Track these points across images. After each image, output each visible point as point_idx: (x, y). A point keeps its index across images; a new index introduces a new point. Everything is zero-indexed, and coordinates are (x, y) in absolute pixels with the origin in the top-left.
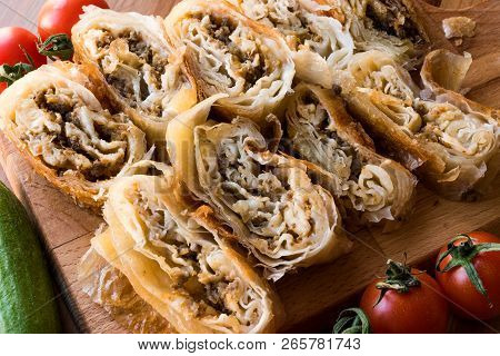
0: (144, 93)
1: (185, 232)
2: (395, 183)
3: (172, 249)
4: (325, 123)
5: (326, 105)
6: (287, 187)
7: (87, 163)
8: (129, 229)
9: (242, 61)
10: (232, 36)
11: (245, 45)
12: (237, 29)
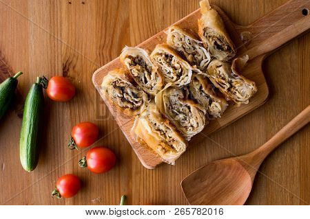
0: (146, 82)
1: (162, 127)
2: (221, 106)
3: (158, 132)
4: (201, 87)
5: (201, 82)
6: (190, 111)
7: (132, 106)
8: (146, 128)
9: (176, 69)
10: (172, 62)
11: (177, 65)
12: (173, 59)
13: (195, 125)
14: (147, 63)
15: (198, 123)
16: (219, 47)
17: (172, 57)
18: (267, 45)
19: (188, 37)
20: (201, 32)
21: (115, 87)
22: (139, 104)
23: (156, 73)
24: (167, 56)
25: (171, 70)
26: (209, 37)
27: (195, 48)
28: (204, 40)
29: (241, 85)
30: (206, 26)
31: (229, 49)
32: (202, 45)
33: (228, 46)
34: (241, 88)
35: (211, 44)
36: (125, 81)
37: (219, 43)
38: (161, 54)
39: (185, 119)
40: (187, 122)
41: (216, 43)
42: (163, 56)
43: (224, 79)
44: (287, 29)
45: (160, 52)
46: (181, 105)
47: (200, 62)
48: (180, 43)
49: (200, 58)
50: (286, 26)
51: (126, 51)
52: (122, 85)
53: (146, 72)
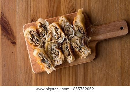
0: (44, 36)
6: (59, 54)
7: (35, 44)
9: (58, 35)
10: (58, 31)
11: (59, 33)
12: (59, 30)
13: (59, 61)
14: (47, 28)
15: (60, 60)
16: (80, 31)
17: (58, 29)
18: (101, 37)
19: (68, 23)
20: (74, 22)
21: (30, 33)
22: (38, 44)
23: (49, 34)
24: (56, 28)
25: (56, 34)
26: (77, 26)
27: (69, 28)
28: (74, 26)
29: (85, 49)
30: (77, 20)
31: (84, 33)
32: (73, 28)
33: (84, 32)
34: (84, 51)
35: (77, 29)
36: (35, 33)
37: (80, 29)
38: (54, 26)
39: (56, 57)
40: (56, 59)
41: (79, 29)
42: (55, 27)
43: (77, 45)
44: (112, 33)
45: (54, 25)
46: (56, 51)
47: (70, 35)
48: (64, 24)
49: (70, 33)
50: (112, 31)
51: (40, 20)
52: (33, 34)
53: (45, 32)
